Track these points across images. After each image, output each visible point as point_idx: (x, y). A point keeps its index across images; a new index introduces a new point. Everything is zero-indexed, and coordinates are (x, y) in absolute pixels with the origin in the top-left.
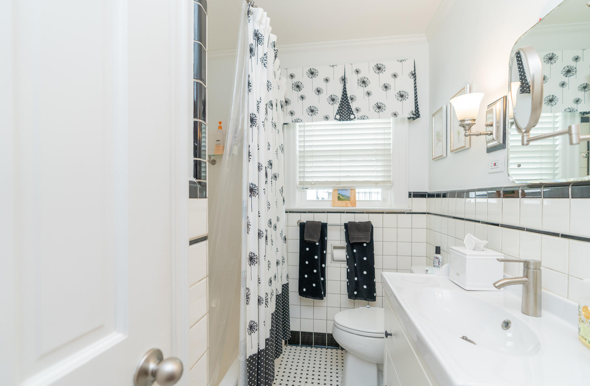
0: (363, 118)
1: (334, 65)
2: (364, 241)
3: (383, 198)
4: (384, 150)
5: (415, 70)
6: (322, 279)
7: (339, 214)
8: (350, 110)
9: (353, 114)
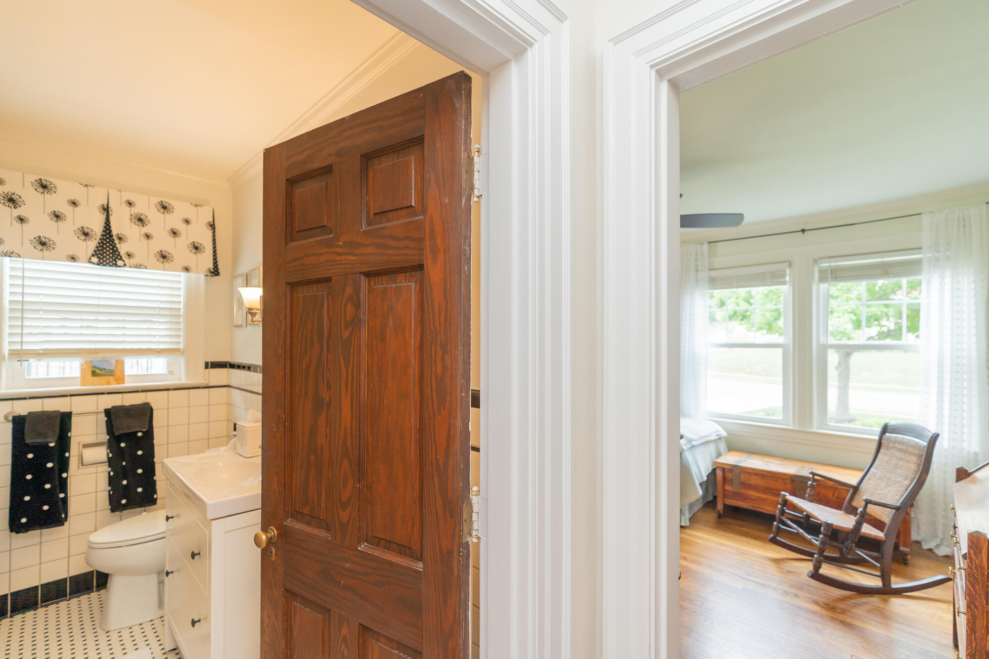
0: (138, 266)
1: (89, 184)
2: (138, 430)
3: (169, 371)
4: (171, 309)
5: (214, 221)
6: (62, 495)
7: (95, 396)
8: (117, 253)
9: (121, 259)
